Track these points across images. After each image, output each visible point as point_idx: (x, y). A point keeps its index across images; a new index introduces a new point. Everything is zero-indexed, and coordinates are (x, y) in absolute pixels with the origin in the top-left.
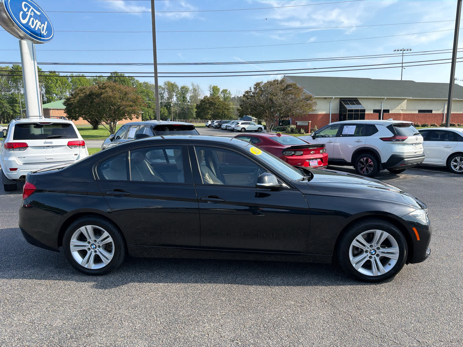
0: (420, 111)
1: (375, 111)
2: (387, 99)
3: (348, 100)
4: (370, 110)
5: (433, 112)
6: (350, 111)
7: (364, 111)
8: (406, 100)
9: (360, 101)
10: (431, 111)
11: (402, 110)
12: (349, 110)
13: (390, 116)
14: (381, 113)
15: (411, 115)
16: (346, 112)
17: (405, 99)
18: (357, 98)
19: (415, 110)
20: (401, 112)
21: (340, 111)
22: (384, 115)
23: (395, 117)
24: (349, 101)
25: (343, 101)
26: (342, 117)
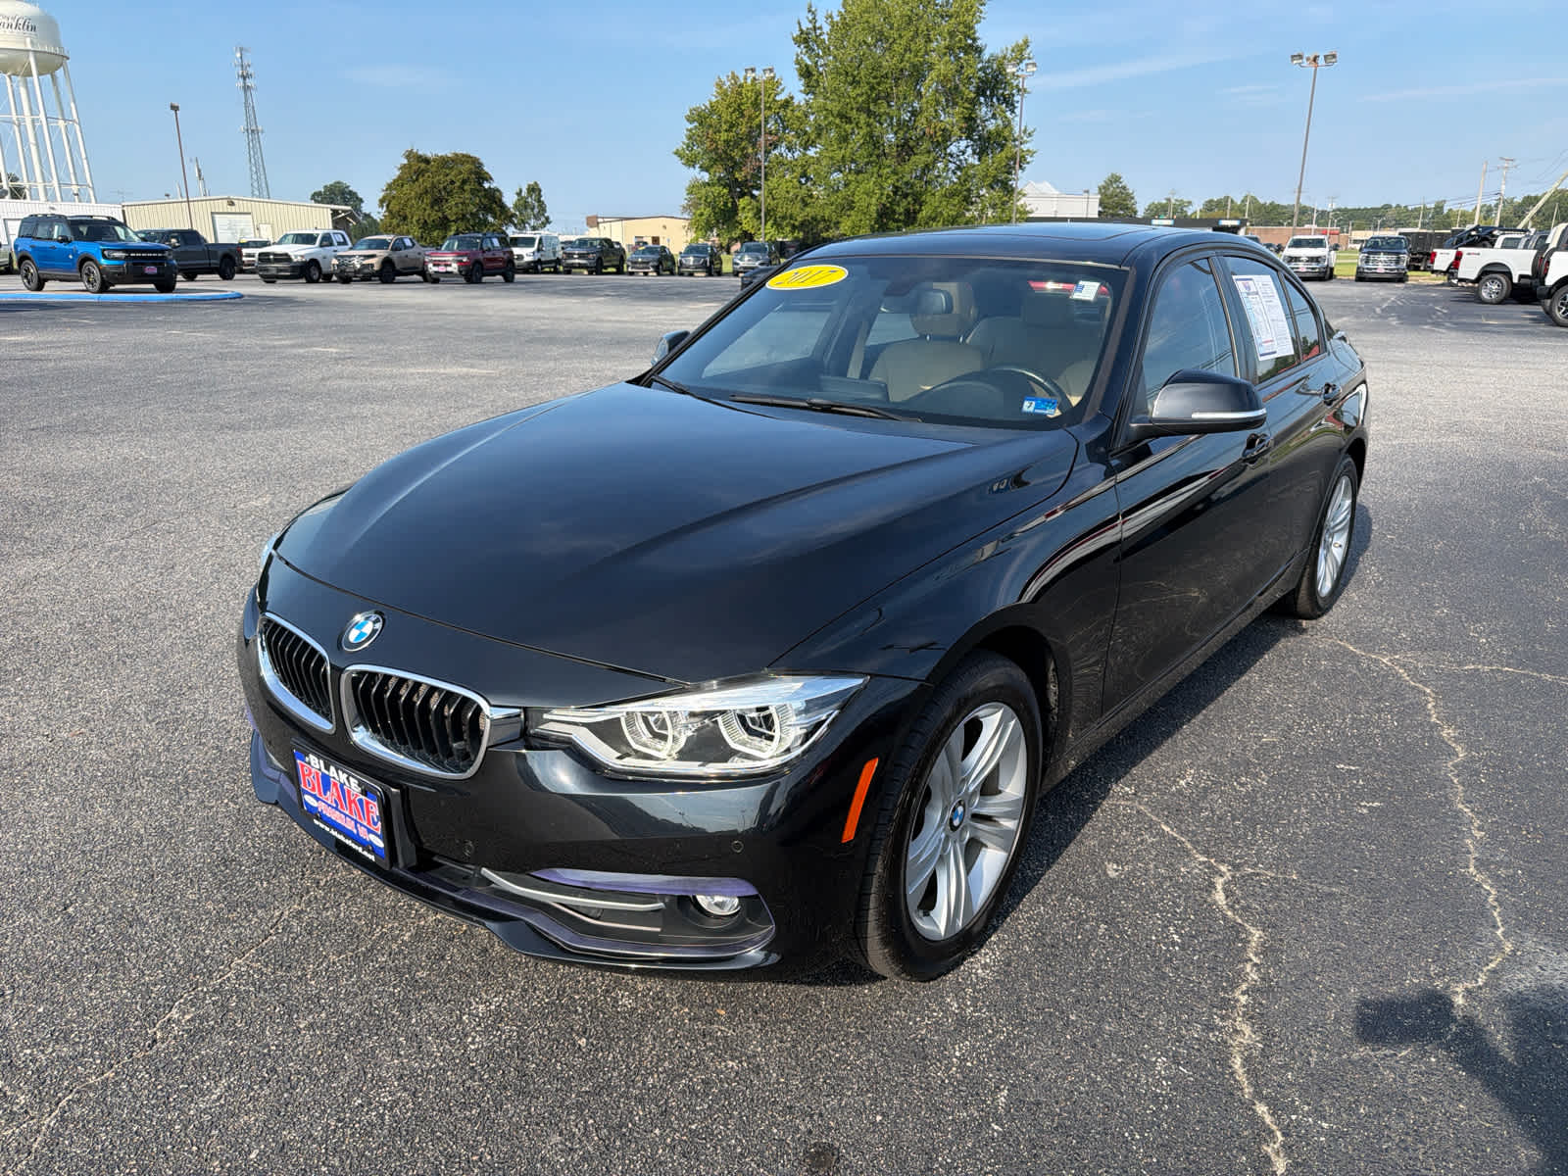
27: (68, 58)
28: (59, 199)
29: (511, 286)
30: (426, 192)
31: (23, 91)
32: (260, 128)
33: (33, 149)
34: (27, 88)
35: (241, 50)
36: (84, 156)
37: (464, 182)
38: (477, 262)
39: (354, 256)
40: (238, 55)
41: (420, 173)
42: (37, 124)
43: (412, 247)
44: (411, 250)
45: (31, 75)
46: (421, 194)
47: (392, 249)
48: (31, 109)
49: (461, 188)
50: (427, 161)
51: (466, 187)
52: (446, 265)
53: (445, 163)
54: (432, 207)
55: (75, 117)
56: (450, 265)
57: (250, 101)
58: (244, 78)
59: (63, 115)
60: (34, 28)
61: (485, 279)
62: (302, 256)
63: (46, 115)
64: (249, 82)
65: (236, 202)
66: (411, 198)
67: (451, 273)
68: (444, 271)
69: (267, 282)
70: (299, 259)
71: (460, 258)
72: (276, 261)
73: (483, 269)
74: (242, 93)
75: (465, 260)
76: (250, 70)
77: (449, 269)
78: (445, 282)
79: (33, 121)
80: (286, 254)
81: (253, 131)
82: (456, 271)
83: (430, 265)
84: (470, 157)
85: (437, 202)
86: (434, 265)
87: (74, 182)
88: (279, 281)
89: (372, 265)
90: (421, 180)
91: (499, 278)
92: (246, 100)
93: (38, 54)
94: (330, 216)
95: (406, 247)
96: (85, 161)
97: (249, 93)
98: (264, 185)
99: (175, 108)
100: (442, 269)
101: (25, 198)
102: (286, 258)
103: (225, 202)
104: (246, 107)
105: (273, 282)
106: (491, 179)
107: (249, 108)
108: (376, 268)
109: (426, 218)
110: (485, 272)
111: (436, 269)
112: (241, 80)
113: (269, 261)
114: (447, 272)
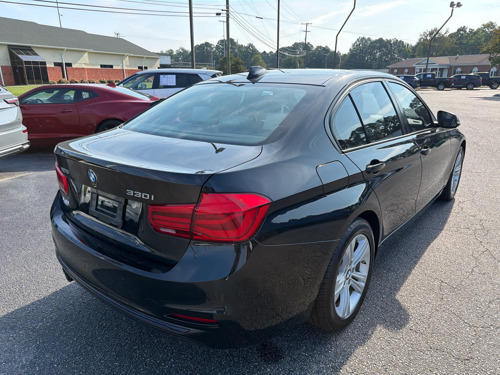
0: (101, 66)
1: (56, 64)
2: (67, 50)
3: (20, 49)
4: (50, 63)
5: (114, 68)
6: (27, 63)
7: (44, 63)
8: (87, 53)
9: (36, 51)
10: (112, 66)
11: (85, 64)
12: (24, 61)
13: (74, 71)
14: (64, 68)
15: (94, 70)
16: (22, 64)
17: (85, 52)
18: (30, 47)
19: (97, 65)
20: (85, 67)
21: (12, 63)
22: (67, 69)
23: (79, 72)
24: (22, 50)
25: (13, 49)
26: (17, 71)
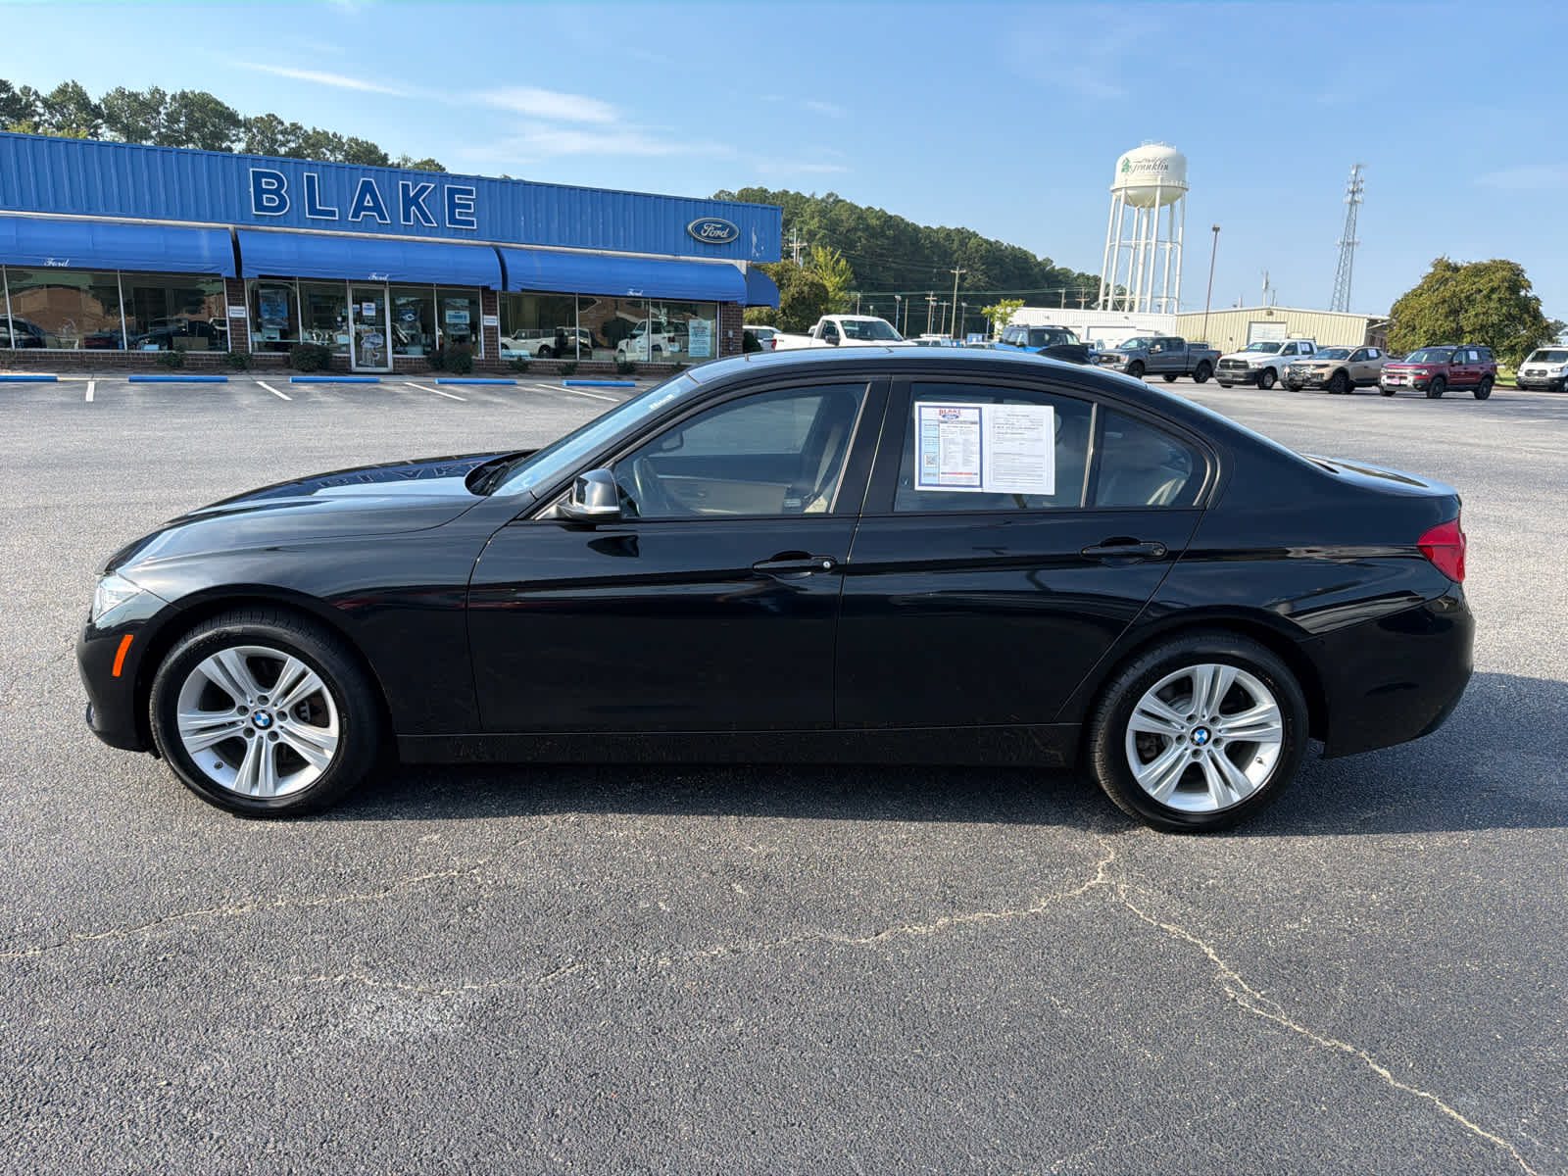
27: (1187, 190)
28: (1148, 310)
29: (1481, 403)
30: (1444, 301)
31: (1145, 220)
32: (1356, 240)
33: (1140, 267)
34: (1149, 217)
35: (1358, 167)
36: (1178, 273)
37: (1493, 290)
38: (1442, 376)
39: (1309, 365)
40: (1353, 172)
41: (1444, 281)
42: (1149, 247)
43: (1377, 358)
44: (1376, 361)
45: (1154, 206)
46: (1436, 304)
47: (1350, 360)
48: (1147, 234)
49: (1488, 297)
50: (1456, 269)
51: (1494, 296)
52: (1401, 378)
53: (1478, 271)
54: (1446, 317)
55: (1180, 240)
56: (1405, 378)
57: (1353, 216)
58: (1353, 193)
59: (1171, 238)
60: (1166, 167)
61: (1445, 394)
62: (1259, 364)
63: (1157, 238)
64: (1357, 197)
65: (1275, 312)
66: (1425, 308)
67: (1405, 386)
68: (1398, 383)
69: (1224, 386)
70: (1256, 366)
71: (1418, 371)
72: (1235, 367)
73: (1446, 384)
74: (1348, 206)
75: (1424, 372)
76: (1361, 186)
77: (1403, 382)
78: (1399, 396)
79: (1146, 245)
80: (1245, 362)
81: (1349, 244)
82: (1410, 384)
83: (1384, 377)
84: (1509, 263)
85: (1454, 312)
86: (1389, 377)
87: (1165, 295)
88: (1235, 386)
89: (1322, 375)
90: (1442, 289)
91: (1470, 394)
92: (1350, 215)
93: (1165, 189)
94: (1365, 325)
95: (1368, 358)
96: (1178, 278)
97: (1354, 208)
98: (1346, 296)
99: (1216, 230)
100: (1395, 381)
101: (1123, 310)
102: (1244, 365)
103: (1264, 312)
104: (1348, 220)
105: (1230, 387)
106: (1530, 287)
107: (1351, 223)
108: (1325, 378)
109: (1436, 328)
110: (1448, 386)
111: (1389, 381)
112: (1350, 195)
113: (1228, 367)
114: (1400, 385)
